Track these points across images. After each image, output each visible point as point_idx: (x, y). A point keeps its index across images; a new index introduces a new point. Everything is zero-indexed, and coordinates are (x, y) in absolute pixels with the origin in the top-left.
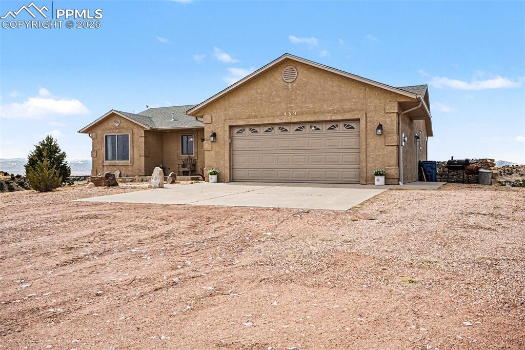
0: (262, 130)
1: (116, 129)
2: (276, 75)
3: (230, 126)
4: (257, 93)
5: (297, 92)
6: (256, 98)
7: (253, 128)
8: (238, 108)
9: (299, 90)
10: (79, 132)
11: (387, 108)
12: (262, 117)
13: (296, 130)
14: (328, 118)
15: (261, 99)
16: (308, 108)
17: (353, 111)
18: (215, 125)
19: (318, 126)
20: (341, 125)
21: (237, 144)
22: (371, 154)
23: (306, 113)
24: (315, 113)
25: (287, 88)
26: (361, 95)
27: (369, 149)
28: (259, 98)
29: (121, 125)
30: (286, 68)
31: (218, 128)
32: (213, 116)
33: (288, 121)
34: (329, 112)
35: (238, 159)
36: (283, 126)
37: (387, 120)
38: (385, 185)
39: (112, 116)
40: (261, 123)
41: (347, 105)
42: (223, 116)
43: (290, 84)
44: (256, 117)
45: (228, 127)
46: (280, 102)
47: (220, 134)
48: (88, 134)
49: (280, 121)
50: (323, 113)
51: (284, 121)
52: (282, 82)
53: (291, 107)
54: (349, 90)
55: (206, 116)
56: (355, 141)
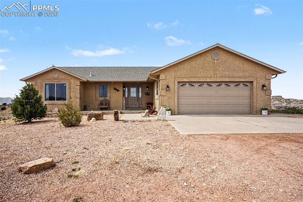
0: (196, 85)
1: (55, 80)
2: (208, 55)
3: (178, 82)
4: (196, 63)
5: (220, 65)
6: (195, 66)
7: (191, 84)
8: (184, 71)
9: (221, 64)
10: (21, 80)
11: (267, 77)
12: (199, 78)
13: (217, 86)
14: (237, 80)
15: (198, 67)
16: (226, 74)
17: (250, 77)
18: (168, 80)
19: (229, 84)
20: (241, 84)
21: (181, 93)
22: (259, 99)
23: (225, 77)
24: (230, 77)
25: (214, 63)
26: (254, 70)
27: (258, 97)
28: (197, 67)
29: (59, 77)
30: (214, 52)
31: (170, 83)
32: (167, 75)
33: (215, 81)
34: (237, 77)
35: (182, 101)
36: (209, 84)
37: (266, 82)
38: (268, 114)
39: (54, 70)
40: (198, 81)
41: (247, 74)
42: (173, 76)
43: (216, 61)
44: (195, 77)
45: (177, 82)
46: (210, 70)
47: (171, 86)
48: (25, 82)
49: (210, 81)
50: (234, 77)
51: (212, 81)
52: (211, 59)
53: (216, 73)
54: (248, 66)
55: (163, 75)
56: (249, 93)
